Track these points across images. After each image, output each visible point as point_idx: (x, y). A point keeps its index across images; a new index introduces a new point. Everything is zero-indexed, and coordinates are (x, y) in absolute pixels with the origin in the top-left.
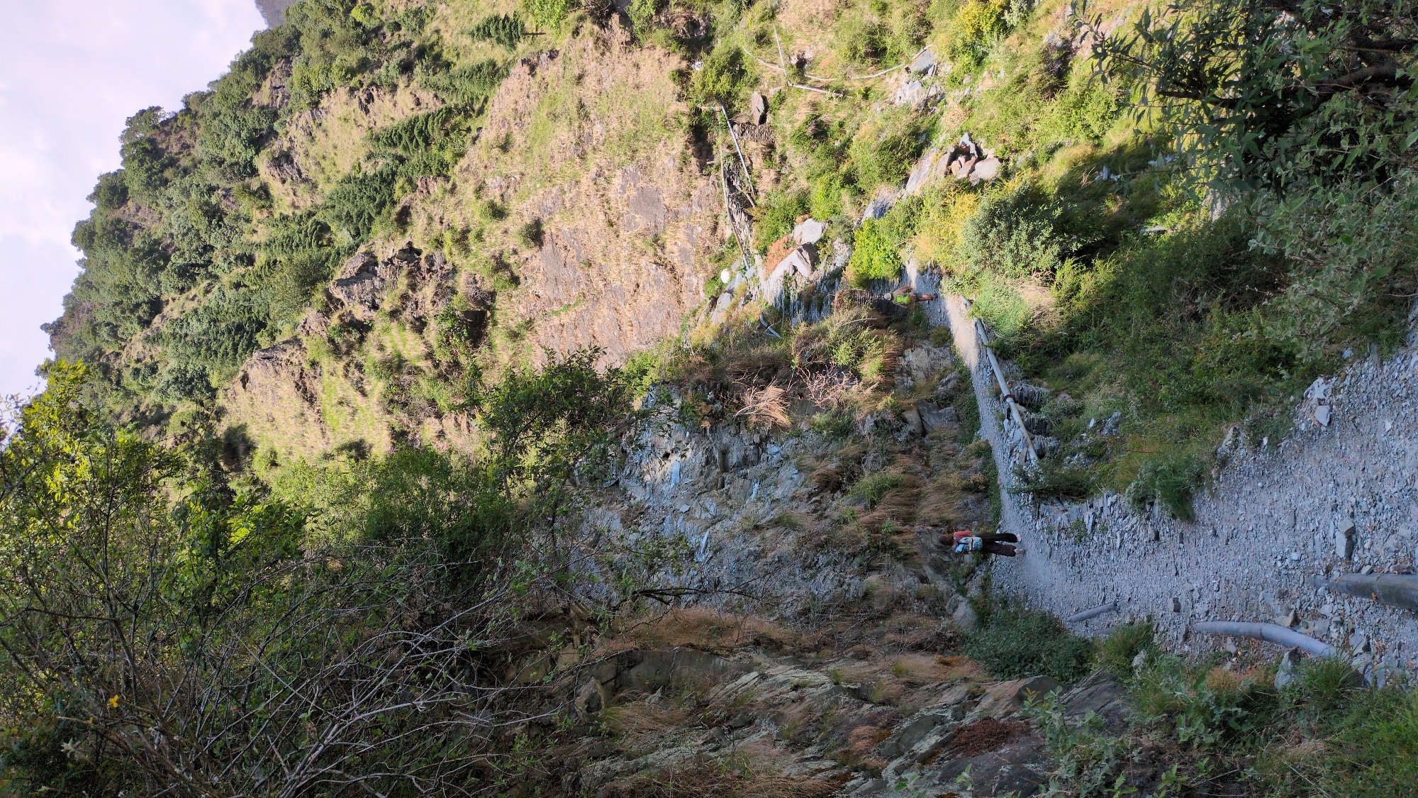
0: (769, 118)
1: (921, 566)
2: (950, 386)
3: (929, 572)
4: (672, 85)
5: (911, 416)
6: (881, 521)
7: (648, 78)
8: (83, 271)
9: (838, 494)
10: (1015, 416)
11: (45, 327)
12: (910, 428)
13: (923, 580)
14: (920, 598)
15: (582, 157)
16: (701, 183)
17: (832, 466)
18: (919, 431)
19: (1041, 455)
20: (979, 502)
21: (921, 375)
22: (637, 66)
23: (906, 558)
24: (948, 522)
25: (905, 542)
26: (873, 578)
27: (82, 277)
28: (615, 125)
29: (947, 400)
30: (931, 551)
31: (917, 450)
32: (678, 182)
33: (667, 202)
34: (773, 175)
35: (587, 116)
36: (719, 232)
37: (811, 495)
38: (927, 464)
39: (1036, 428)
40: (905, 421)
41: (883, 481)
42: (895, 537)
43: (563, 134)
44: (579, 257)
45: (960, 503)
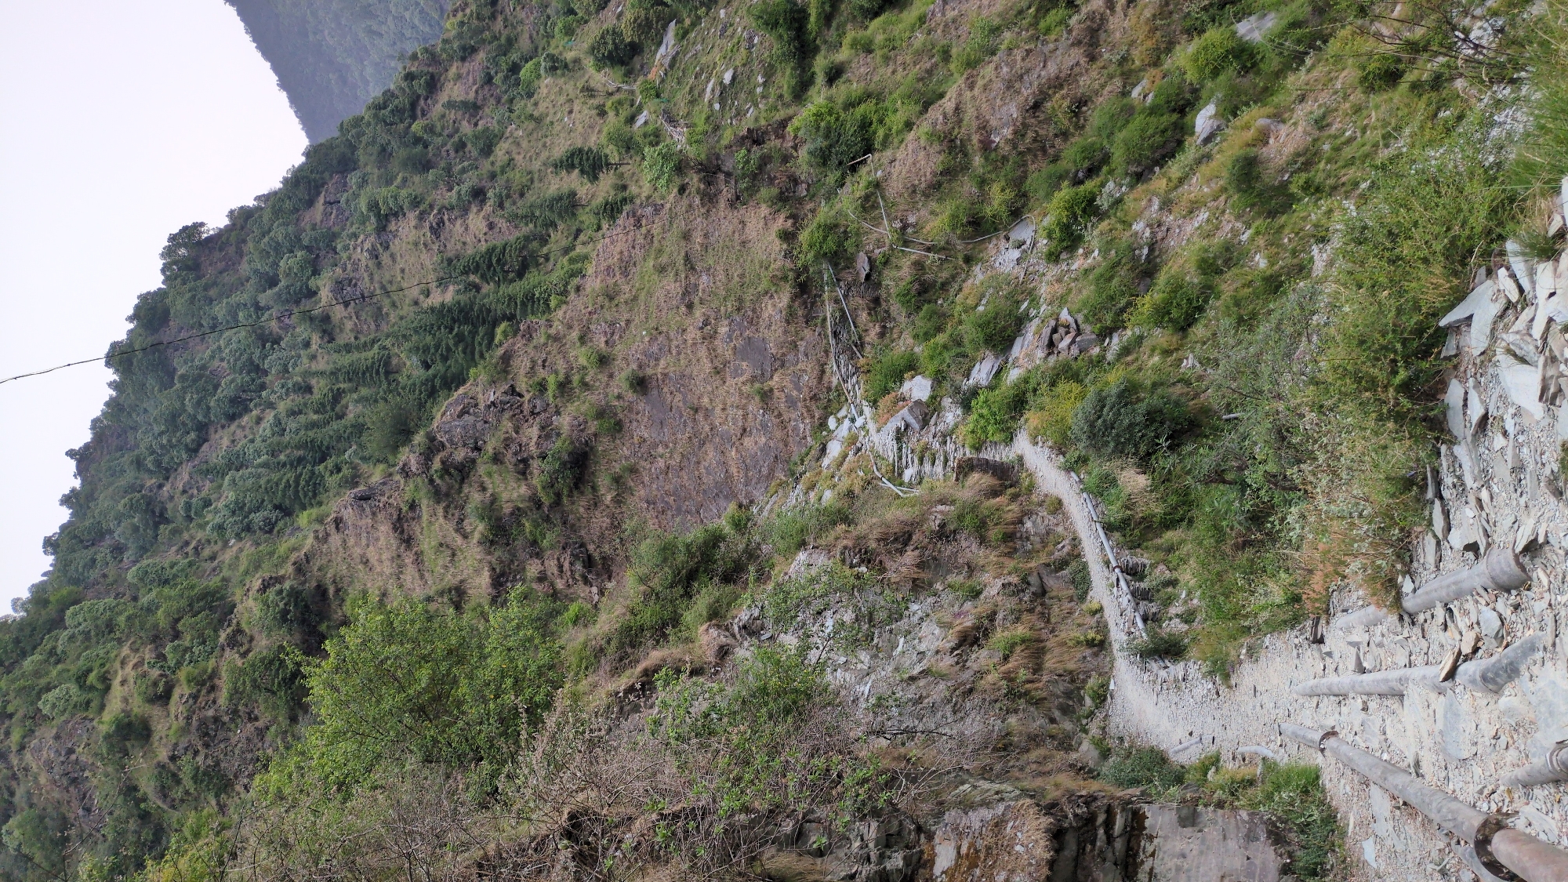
0: (874, 276)
1: (1050, 709)
2: (1065, 550)
3: (1057, 714)
4: (778, 242)
5: (1033, 579)
6: (1015, 670)
7: (754, 234)
8: (114, 394)
9: (975, 648)
10: (1122, 583)
11: (71, 454)
12: (1033, 589)
13: (1053, 721)
14: (1052, 737)
15: (690, 306)
16: (807, 333)
17: (968, 622)
18: (1040, 591)
19: (1145, 619)
20: (1096, 655)
21: (1038, 539)
22: (743, 222)
23: (1038, 702)
24: (1071, 672)
25: (1036, 689)
26: (1013, 720)
27: (112, 399)
28: (721, 276)
29: (1063, 564)
30: (1058, 697)
31: (1039, 608)
32: (785, 332)
33: (774, 351)
34: (878, 329)
35: (693, 268)
36: (826, 379)
37: (953, 649)
38: (1048, 621)
39: (1139, 596)
40: (1028, 584)
41: (1013, 637)
42: (1028, 686)
43: (671, 286)
44: (685, 403)
45: (1079, 656)
